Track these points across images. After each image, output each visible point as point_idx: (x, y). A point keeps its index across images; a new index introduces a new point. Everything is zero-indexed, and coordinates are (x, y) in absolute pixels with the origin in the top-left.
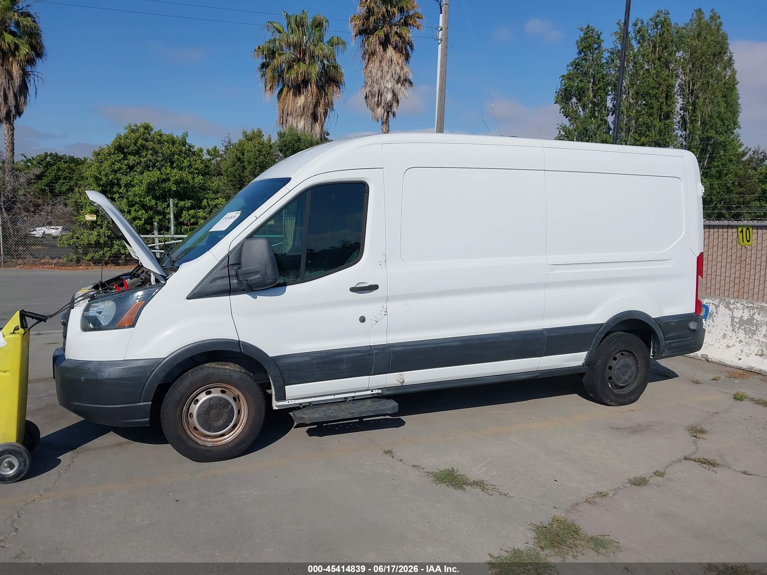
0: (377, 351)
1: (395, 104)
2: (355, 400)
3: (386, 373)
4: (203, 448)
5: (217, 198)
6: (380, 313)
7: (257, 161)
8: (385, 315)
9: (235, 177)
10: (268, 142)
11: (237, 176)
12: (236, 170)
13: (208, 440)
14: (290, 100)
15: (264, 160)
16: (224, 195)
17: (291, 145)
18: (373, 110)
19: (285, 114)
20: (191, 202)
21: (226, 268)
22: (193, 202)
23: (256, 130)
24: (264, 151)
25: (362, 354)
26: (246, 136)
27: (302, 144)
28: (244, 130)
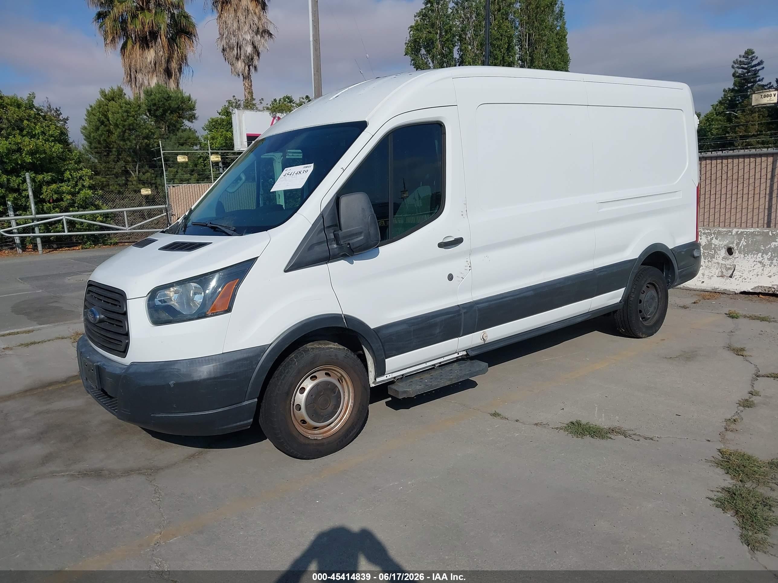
0: (465, 310)
1: (256, 57)
2: (442, 366)
3: (472, 333)
4: (314, 442)
5: (81, 169)
6: (466, 268)
7: (126, 123)
8: (470, 270)
9: (99, 142)
10: (136, 102)
11: (102, 142)
12: (101, 135)
13: (315, 433)
14: (138, 55)
15: (134, 122)
16: (89, 164)
17: (161, 103)
18: (232, 65)
19: (133, 70)
20: (50, 175)
21: (322, 232)
22: (54, 174)
23: (115, 88)
24: (133, 111)
25: (452, 315)
26: (105, 95)
27: (173, 103)
28: (101, 89)
